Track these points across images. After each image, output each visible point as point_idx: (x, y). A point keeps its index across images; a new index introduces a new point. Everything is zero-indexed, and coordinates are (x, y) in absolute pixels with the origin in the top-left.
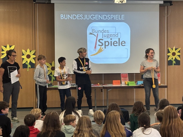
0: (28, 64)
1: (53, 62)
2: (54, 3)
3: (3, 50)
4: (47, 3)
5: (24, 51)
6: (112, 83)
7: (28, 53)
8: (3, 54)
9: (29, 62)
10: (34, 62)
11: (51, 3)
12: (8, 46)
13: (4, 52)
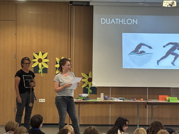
1: (91, 72)
2: (93, 6)
3: (34, 58)
4: (85, 5)
6: (158, 99)
8: (34, 62)
11: (89, 5)
12: (40, 53)
13: (36, 60)
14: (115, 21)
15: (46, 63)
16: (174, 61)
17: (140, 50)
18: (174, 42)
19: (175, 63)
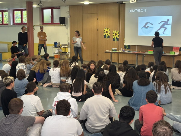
0: (115, 38)
2: (125, 3)
3: (105, 31)
5: (114, 31)
7: (116, 32)
8: (105, 33)
9: (116, 37)
10: (118, 38)
12: (107, 29)
13: (105, 32)
14: (135, 11)
15: (109, 33)
16: (164, 32)
17: (147, 26)
18: (164, 21)
19: (165, 32)
